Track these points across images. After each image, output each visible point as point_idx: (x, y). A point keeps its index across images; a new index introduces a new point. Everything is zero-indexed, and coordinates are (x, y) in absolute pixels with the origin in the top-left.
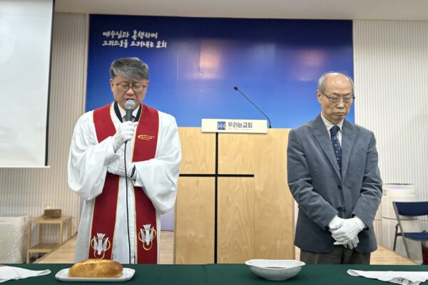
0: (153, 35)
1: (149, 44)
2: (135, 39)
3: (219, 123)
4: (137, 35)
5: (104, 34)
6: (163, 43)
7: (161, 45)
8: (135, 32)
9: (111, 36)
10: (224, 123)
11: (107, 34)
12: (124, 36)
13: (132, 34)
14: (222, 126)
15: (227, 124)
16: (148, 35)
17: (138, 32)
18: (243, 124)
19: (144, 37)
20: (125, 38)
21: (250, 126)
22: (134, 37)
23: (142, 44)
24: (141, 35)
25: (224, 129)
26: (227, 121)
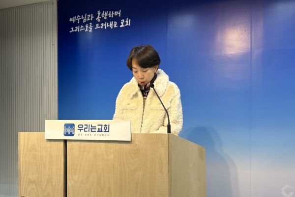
0: (116, 13)
1: (113, 25)
2: (99, 21)
3: (67, 126)
4: (100, 16)
5: (71, 20)
6: (127, 22)
7: (125, 23)
8: (99, 13)
9: (77, 21)
10: (72, 126)
11: (73, 20)
12: (88, 19)
13: (96, 16)
14: (69, 130)
15: (76, 128)
16: (111, 14)
17: (101, 13)
18: (97, 127)
19: (108, 17)
20: (90, 21)
21: (107, 129)
22: (98, 19)
23: (106, 25)
24: (105, 15)
25: (72, 135)
26: (76, 123)
